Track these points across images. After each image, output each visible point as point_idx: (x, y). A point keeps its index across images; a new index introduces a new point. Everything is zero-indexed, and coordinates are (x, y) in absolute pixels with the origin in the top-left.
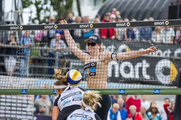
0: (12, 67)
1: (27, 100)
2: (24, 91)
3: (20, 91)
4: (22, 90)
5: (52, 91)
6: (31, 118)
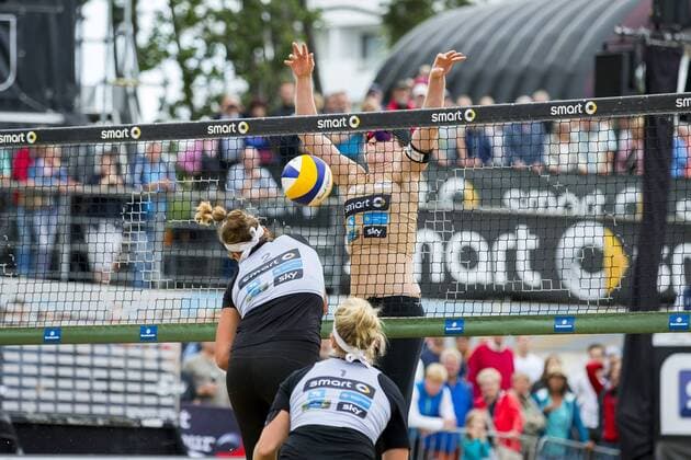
0: (108, 258)
1: (159, 360)
2: (148, 331)
4: (143, 329)
6: (170, 414)
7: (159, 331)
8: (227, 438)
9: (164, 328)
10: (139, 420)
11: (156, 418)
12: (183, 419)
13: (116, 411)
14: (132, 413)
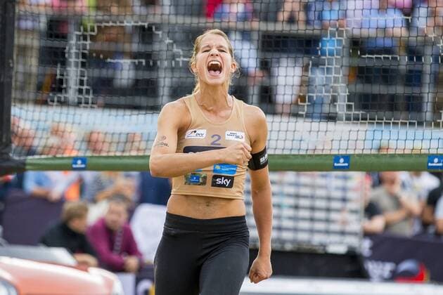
1: (344, 189)
2: (342, 160)
3: (330, 162)
4: (337, 158)
5: (426, 160)
6: (353, 241)
7: (352, 160)
8: (407, 265)
9: (358, 158)
10: (324, 246)
11: (341, 243)
12: (365, 246)
13: (303, 237)
14: (317, 239)
